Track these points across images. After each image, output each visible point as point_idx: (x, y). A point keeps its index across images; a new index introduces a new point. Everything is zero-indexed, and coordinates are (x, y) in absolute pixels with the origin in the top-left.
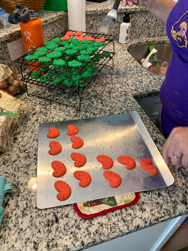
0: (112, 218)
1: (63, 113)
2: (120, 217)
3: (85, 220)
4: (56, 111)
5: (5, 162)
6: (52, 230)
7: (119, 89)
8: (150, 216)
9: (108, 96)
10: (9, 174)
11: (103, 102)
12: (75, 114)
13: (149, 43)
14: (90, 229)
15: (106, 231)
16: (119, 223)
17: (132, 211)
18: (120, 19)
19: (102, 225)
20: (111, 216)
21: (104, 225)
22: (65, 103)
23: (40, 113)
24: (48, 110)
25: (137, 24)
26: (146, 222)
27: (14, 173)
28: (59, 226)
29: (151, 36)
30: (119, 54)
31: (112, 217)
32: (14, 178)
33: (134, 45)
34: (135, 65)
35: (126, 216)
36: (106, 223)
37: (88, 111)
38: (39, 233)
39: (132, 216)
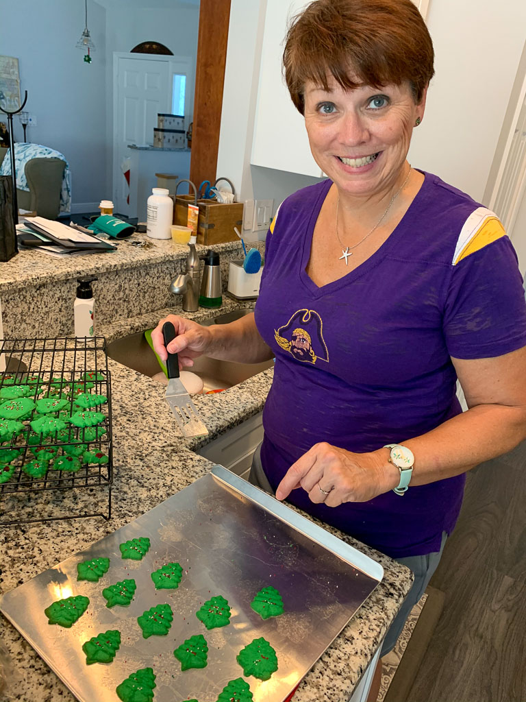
0: (319, 682)
1: (72, 541)
4: (51, 541)
7: (154, 444)
9: (143, 466)
11: (142, 481)
12: (102, 529)
17: (337, 652)
22: (57, 515)
34: (147, 384)
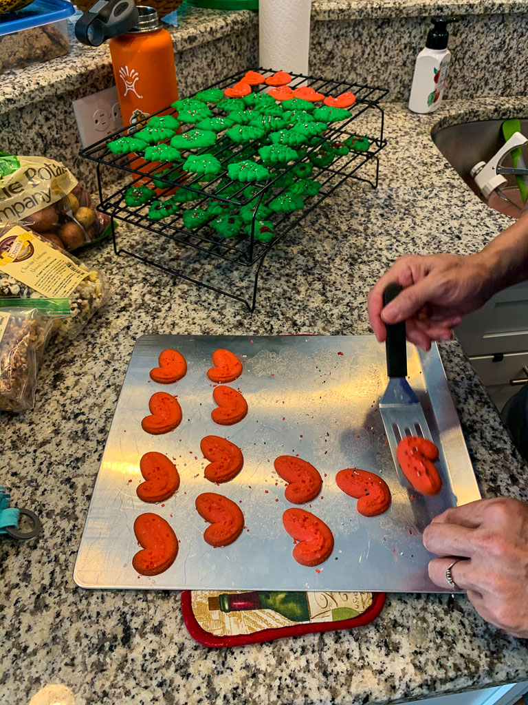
0: (288, 657)
1: (203, 314)
2: (314, 658)
3: (209, 652)
4: (186, 305)
5: (18, 443)
6: (108, 666)
7: (385, 252)
8: (411, 669)
9: (346, 273)
10: (21, 479)
11: (328, 288)
12: (239, 318)
13: (504, 114)
14: (218, 682)
15: (264, 697)
16: (308, 677)
17: (354, 645)
18: (417, 38)
19: (254, 676)
20: (286, 649)
21: (261, 676)
22: (215, 283)
23: (140, 308)
24: (163, 300)
25: (470, 53)
26: (394, 687)
27: (36, 477)
28: (130, 657)
29: (514, 93)
30: (403, 144)
31: (291, 653)
32: (33, 493)
33: (455, 118)
35: (335, 657)
36: (269, 670)
37: (276, 314)
38: (70, 669)
39: (353, 660)
